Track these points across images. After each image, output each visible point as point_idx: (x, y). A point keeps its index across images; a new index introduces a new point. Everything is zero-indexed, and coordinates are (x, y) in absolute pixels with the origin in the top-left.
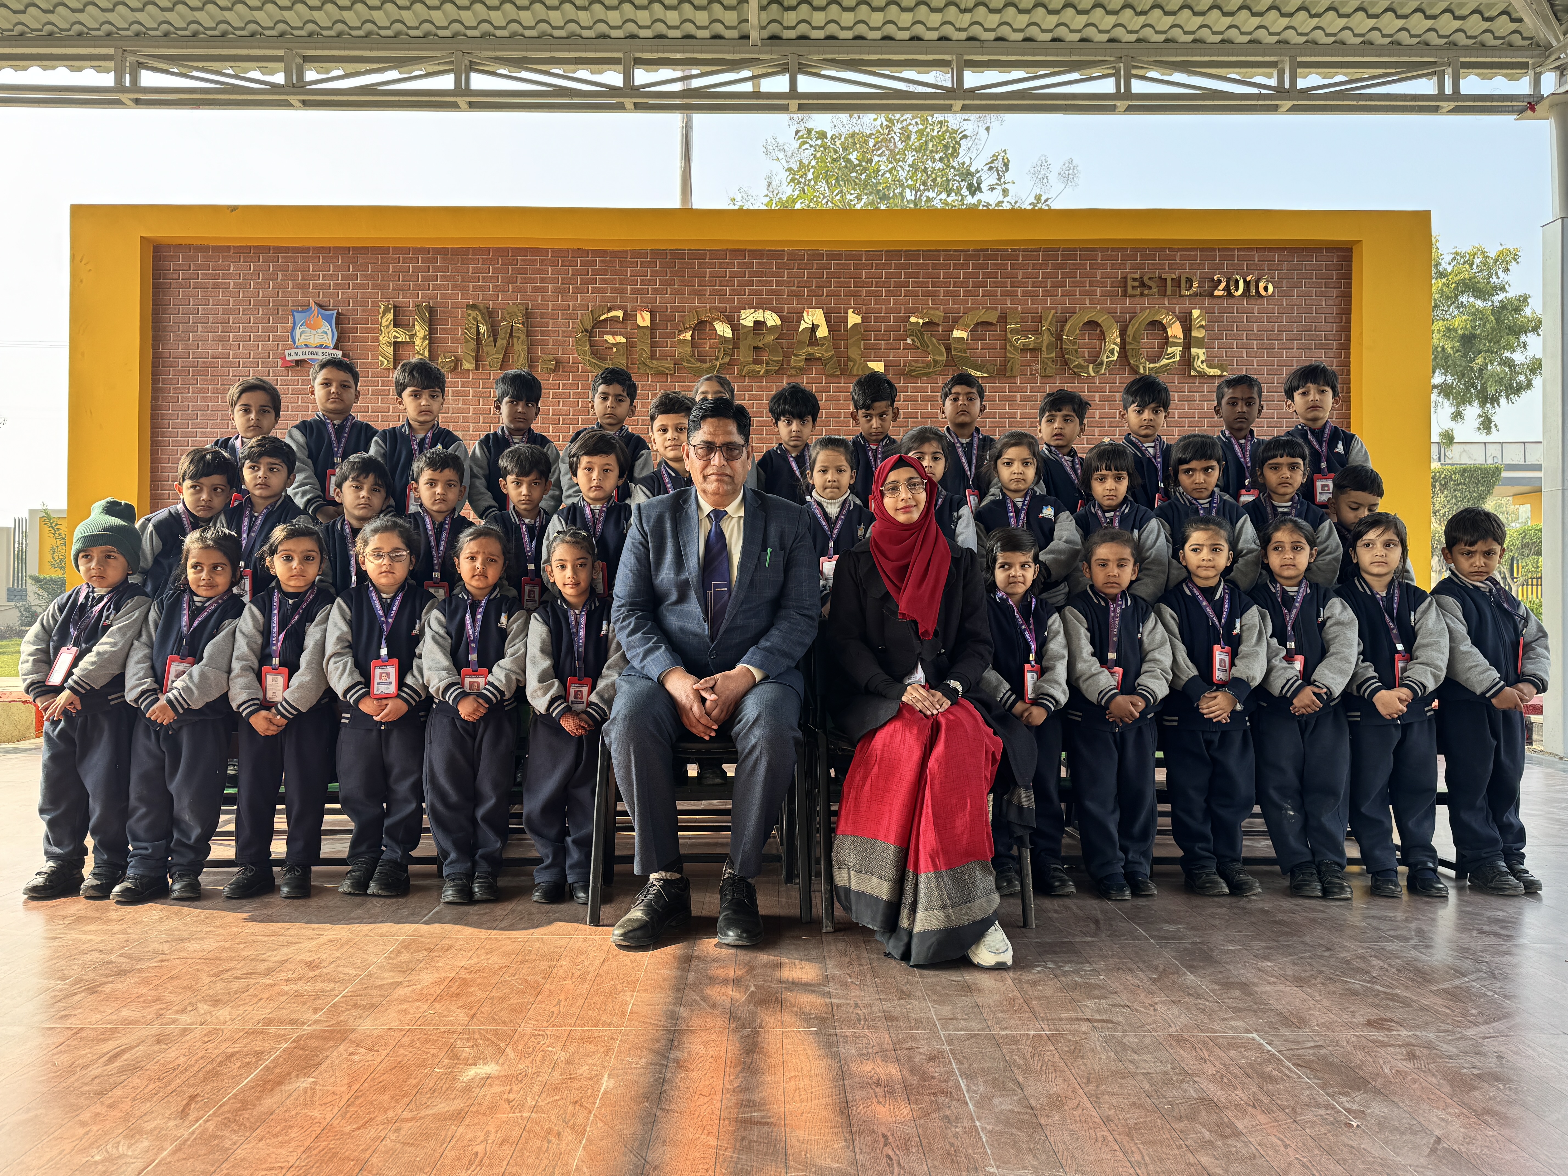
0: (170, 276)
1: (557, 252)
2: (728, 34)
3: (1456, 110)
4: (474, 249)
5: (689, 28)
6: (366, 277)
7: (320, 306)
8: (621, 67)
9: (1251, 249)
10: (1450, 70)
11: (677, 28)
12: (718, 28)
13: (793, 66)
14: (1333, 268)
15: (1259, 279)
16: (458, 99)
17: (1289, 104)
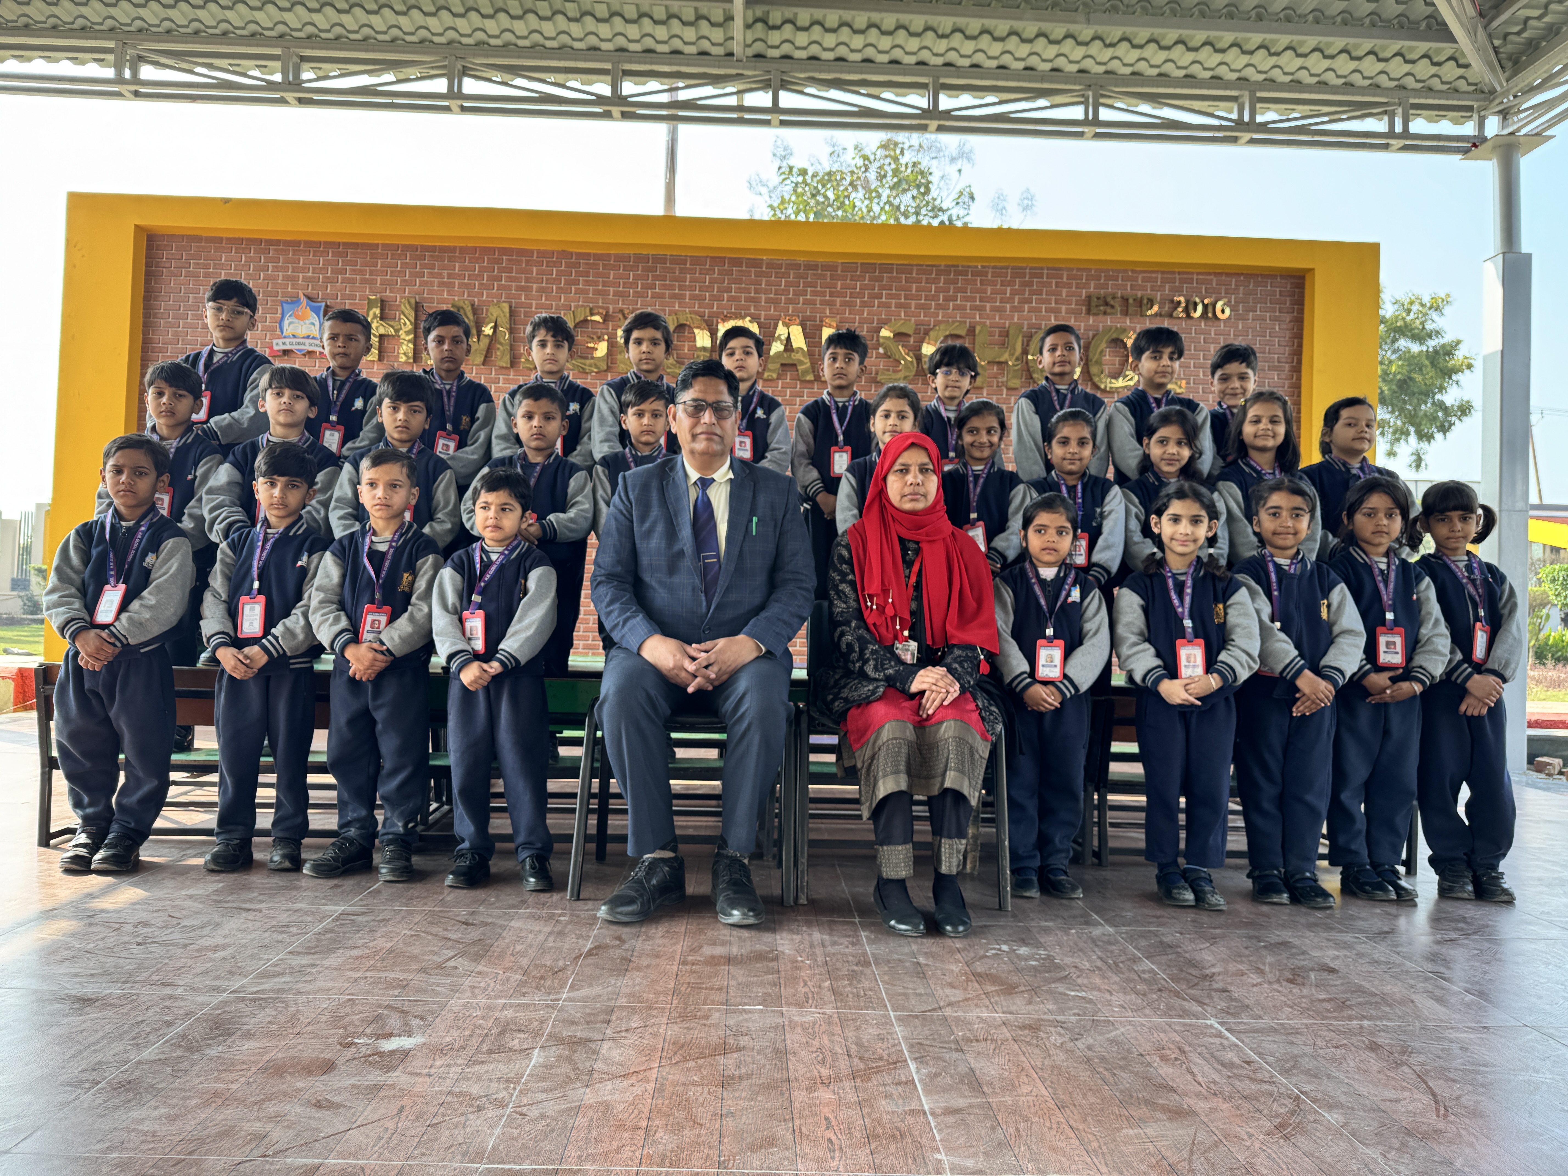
0: (162, 264)
1: (542, 254)
2: (715, 50)
3: (1405, 148)
4: (461, 248)
5: (677, 44)
6: (354, 272)
7: (309, 298)
8: (609, 78)
9: (1209, 274)
10: (1400, 111)
11: (665, 42)
12: (705, 45)
13: (776, 82)
14: (1286, 294)
15: (1217, 302)
16: (450, 103)
17: (1248, 136)
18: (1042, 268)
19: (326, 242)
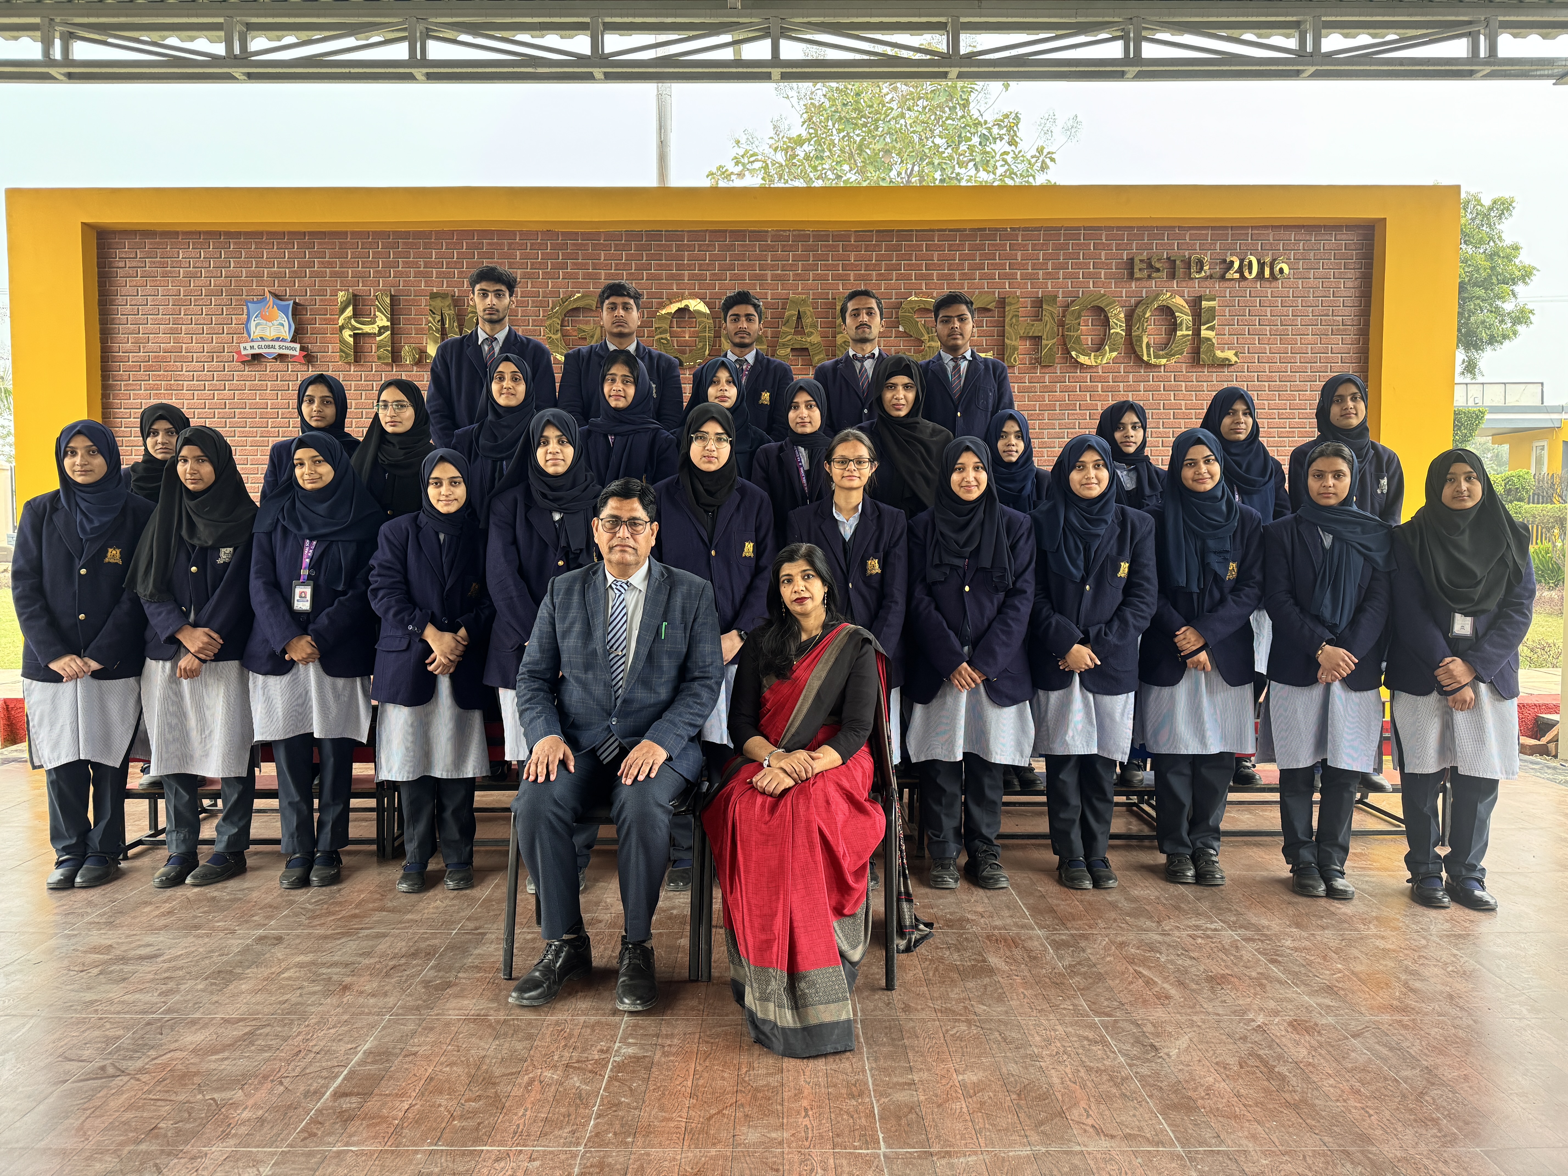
1: (525, 236)
3: (1492, 75)
4: (437, 232)
6: (323, 265)
7: (276, 296)
8: (589, 33)
9: (1266, 228)
10: (1485, 30)
13: (775, 30)
14: (1353, 247)
15: (1274, 260)
16: (413, 71)
17: (1312, 69)
18: (1078, 228)
19: (290, 233)
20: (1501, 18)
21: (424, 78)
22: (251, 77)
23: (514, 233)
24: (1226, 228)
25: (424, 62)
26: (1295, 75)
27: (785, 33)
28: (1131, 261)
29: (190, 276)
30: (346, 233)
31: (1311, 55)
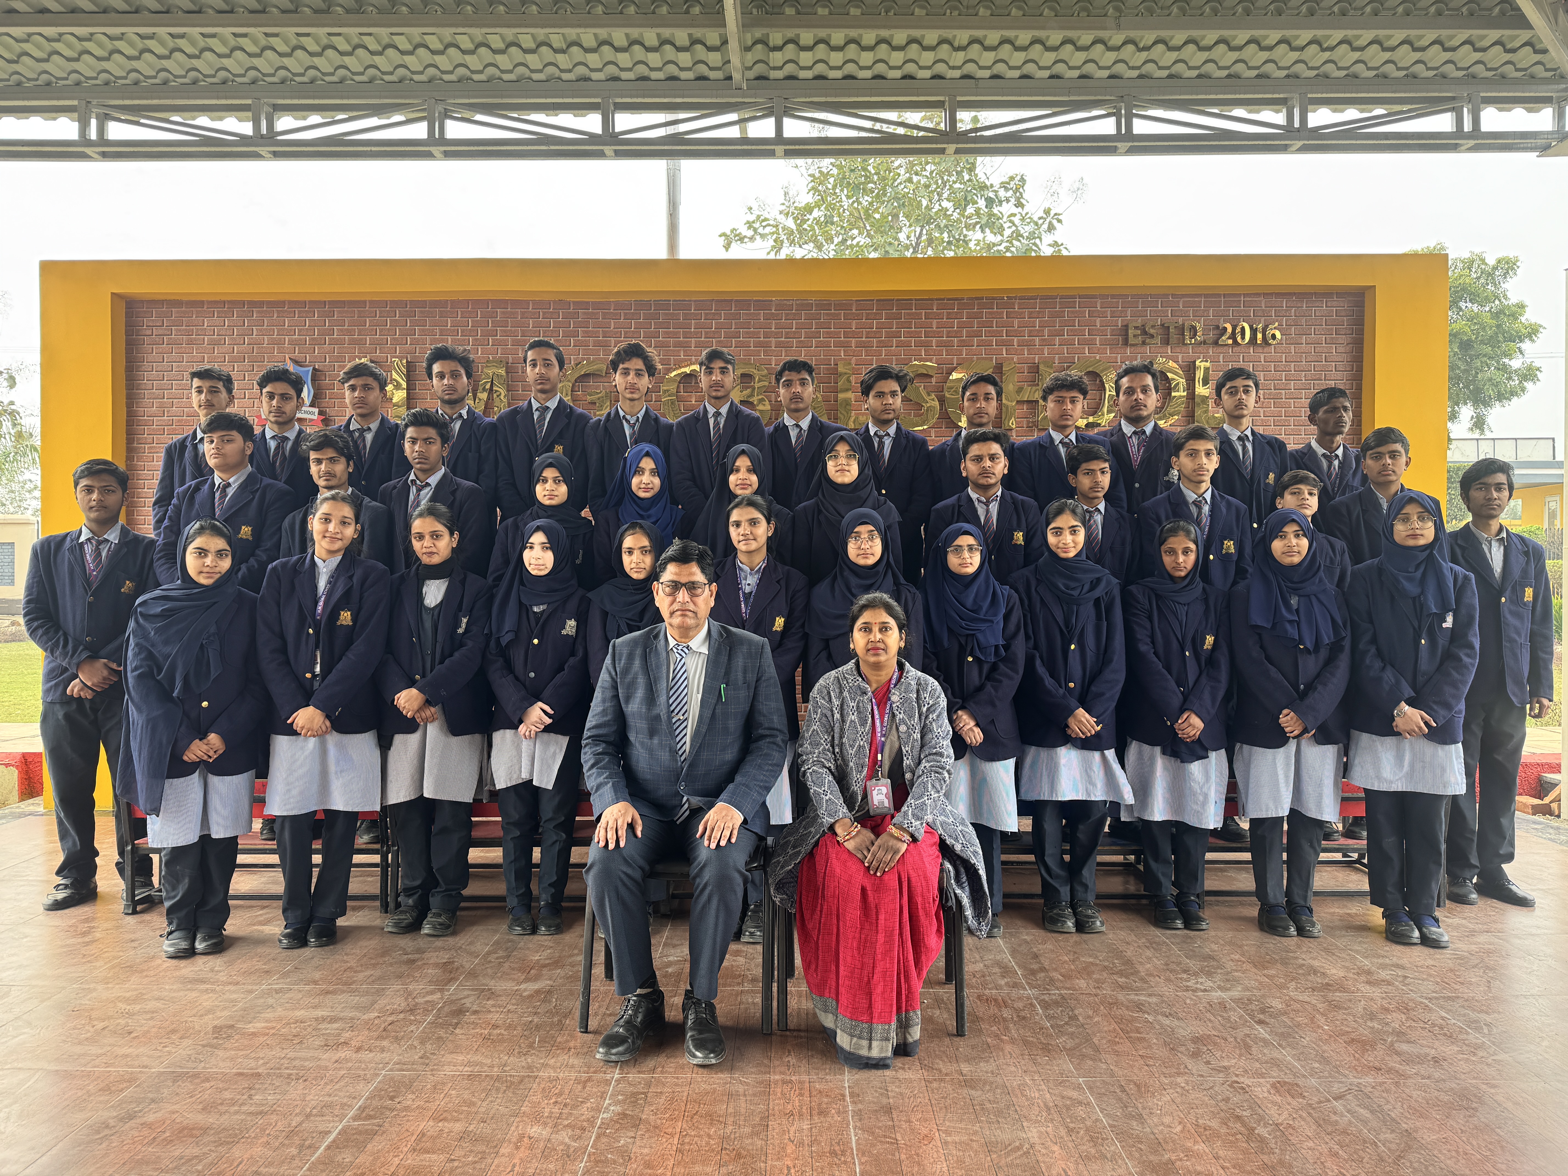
0: (144, 332)
1: (538, 304)
2: (713, 75)
3: (1476, 148)
4: (453, 302)
5: (672, 70)
6: (342, 331)
8: (600, 113)
9: (1258, 295)
10: (1469, 106)
11: (659, 69)
12: (702, 69)
13: (779, 109)
14: (1343, 313)
15: (1267, 326)
16: (432, 149)
17: (1300, 144)
18: (1074, 297)
19: (310, 302)
20: (1482, 94)
21: (442, 156)
22: (277, 155)
23: (527, 302)
24: (1219, 295)
25: (443, 141)
26: (1284, 149)
27: (789, 112)
28: (1126, 327)
29: (213, 343)
30: (365, 302)
31: (1298, 130)
